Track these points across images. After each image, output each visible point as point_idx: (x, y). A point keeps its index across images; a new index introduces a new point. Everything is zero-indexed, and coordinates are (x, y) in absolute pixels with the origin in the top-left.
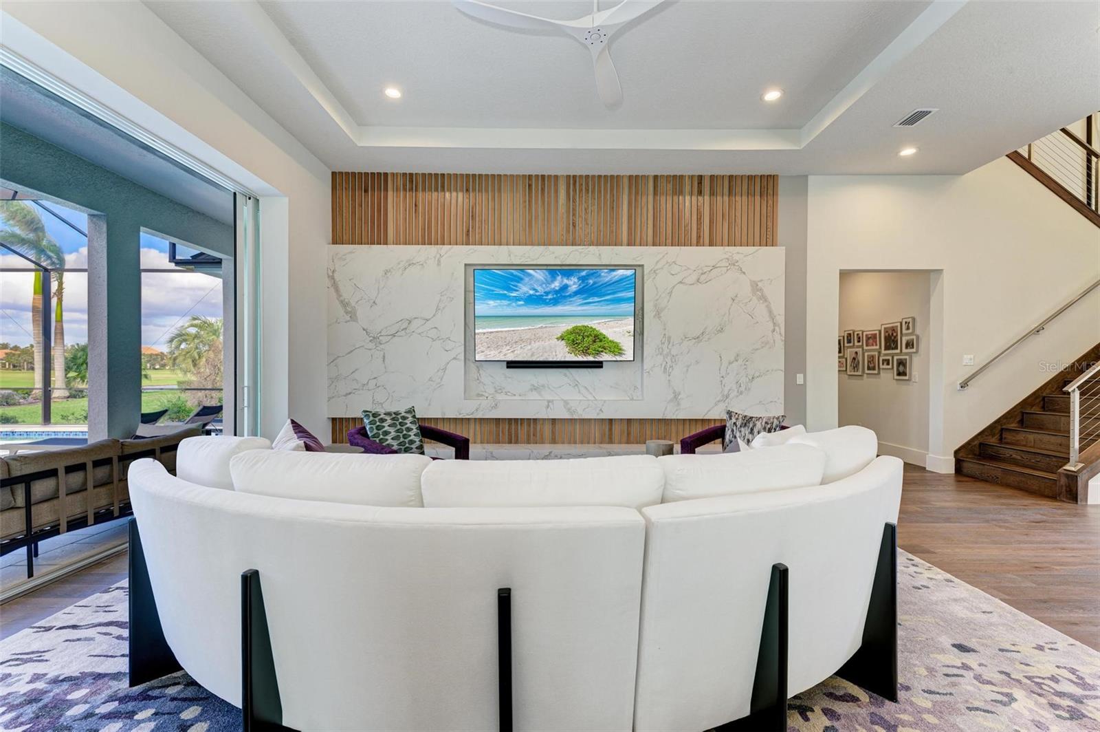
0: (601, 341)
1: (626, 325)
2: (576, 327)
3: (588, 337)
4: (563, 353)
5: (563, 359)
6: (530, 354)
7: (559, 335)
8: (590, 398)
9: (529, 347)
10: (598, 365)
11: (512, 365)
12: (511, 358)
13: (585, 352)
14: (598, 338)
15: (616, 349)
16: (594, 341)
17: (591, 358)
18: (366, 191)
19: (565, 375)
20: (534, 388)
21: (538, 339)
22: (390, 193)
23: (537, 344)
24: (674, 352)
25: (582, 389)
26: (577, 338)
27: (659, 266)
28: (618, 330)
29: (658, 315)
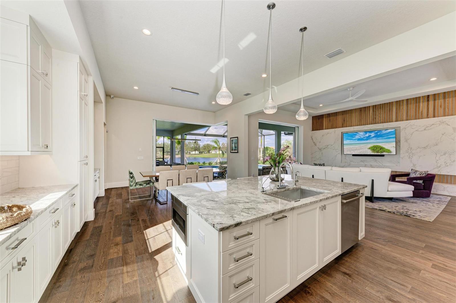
0: (383, 149)
1: (393, 144)
2: (374, 146)
3: (378, 148)
4: (370, 152)
5: (370, 154)
6: (359, 153)
7: (368, 148)
8: (381, 165)
9: (359, 151)
10: (383, 156)
11: (353, 155)
12: (354, 153)
13: (378, 152)
14: (381, 148)
15: (389, 151)
16: (381, 149)
17: (379, 154)
18: (319, 119)
19: (372, 158)
20: (361, 161)
21: (362, 149)
22: (324, 119)
23: (361, 150)
24: (413, 152)
25: (378, 162)
26: (374, 148)
27: (406, 127)
28: (390, 146)
29: (406, 141)
